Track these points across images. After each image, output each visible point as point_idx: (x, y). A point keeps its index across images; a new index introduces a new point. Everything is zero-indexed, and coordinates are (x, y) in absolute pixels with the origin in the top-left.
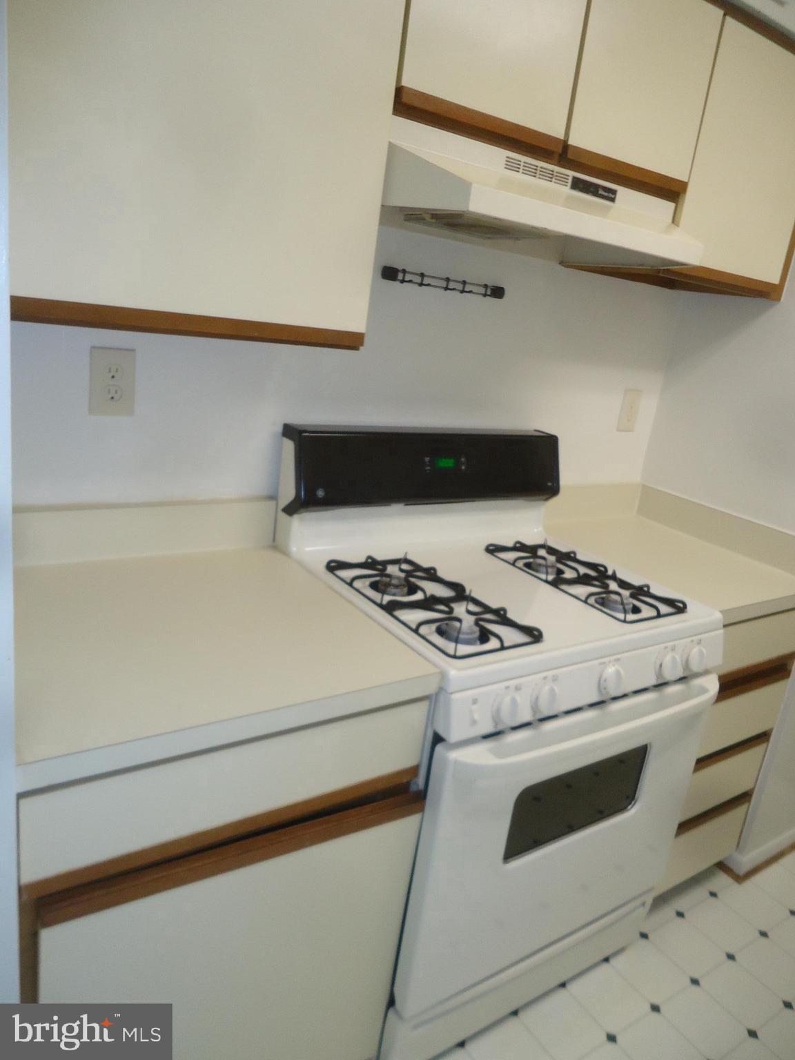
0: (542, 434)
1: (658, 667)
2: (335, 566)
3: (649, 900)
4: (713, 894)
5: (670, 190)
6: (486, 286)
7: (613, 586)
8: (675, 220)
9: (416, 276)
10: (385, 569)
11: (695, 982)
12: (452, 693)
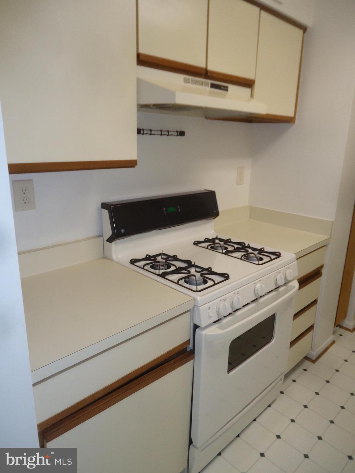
0: (208, 191)
1: (275, 280)
2: (133, 262)
3: (283, 377)
4: (305, 370)
5: (248, 84)
6: (177, 132)
7: (250, 251)
8: (252, 96)
9: (148, 131)
10: (156, 259)
11: (306, 407)
12: (200, 307)
